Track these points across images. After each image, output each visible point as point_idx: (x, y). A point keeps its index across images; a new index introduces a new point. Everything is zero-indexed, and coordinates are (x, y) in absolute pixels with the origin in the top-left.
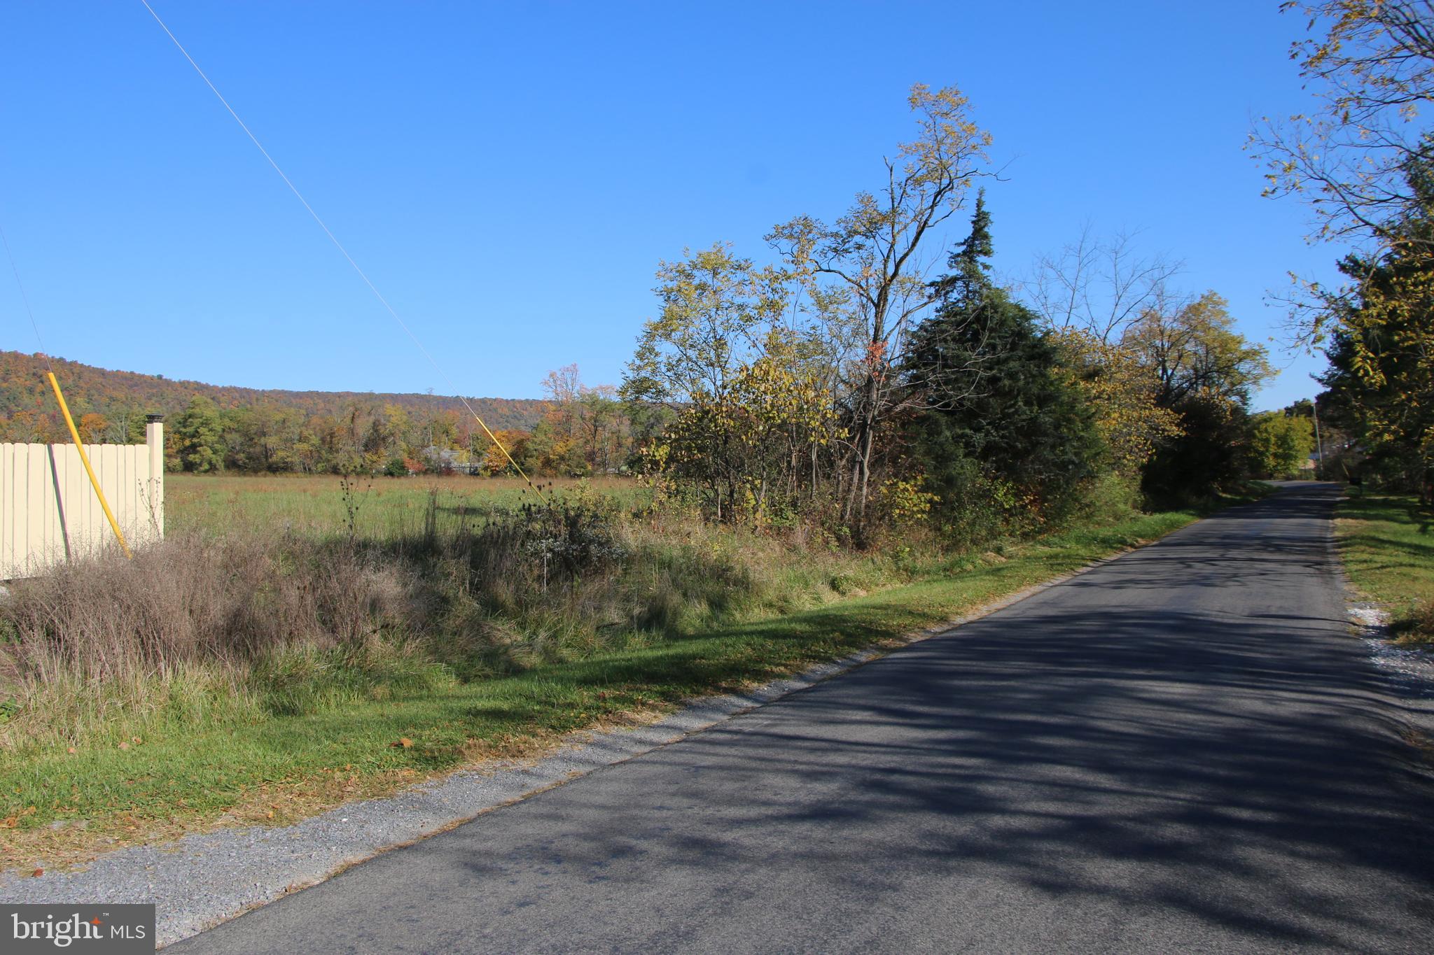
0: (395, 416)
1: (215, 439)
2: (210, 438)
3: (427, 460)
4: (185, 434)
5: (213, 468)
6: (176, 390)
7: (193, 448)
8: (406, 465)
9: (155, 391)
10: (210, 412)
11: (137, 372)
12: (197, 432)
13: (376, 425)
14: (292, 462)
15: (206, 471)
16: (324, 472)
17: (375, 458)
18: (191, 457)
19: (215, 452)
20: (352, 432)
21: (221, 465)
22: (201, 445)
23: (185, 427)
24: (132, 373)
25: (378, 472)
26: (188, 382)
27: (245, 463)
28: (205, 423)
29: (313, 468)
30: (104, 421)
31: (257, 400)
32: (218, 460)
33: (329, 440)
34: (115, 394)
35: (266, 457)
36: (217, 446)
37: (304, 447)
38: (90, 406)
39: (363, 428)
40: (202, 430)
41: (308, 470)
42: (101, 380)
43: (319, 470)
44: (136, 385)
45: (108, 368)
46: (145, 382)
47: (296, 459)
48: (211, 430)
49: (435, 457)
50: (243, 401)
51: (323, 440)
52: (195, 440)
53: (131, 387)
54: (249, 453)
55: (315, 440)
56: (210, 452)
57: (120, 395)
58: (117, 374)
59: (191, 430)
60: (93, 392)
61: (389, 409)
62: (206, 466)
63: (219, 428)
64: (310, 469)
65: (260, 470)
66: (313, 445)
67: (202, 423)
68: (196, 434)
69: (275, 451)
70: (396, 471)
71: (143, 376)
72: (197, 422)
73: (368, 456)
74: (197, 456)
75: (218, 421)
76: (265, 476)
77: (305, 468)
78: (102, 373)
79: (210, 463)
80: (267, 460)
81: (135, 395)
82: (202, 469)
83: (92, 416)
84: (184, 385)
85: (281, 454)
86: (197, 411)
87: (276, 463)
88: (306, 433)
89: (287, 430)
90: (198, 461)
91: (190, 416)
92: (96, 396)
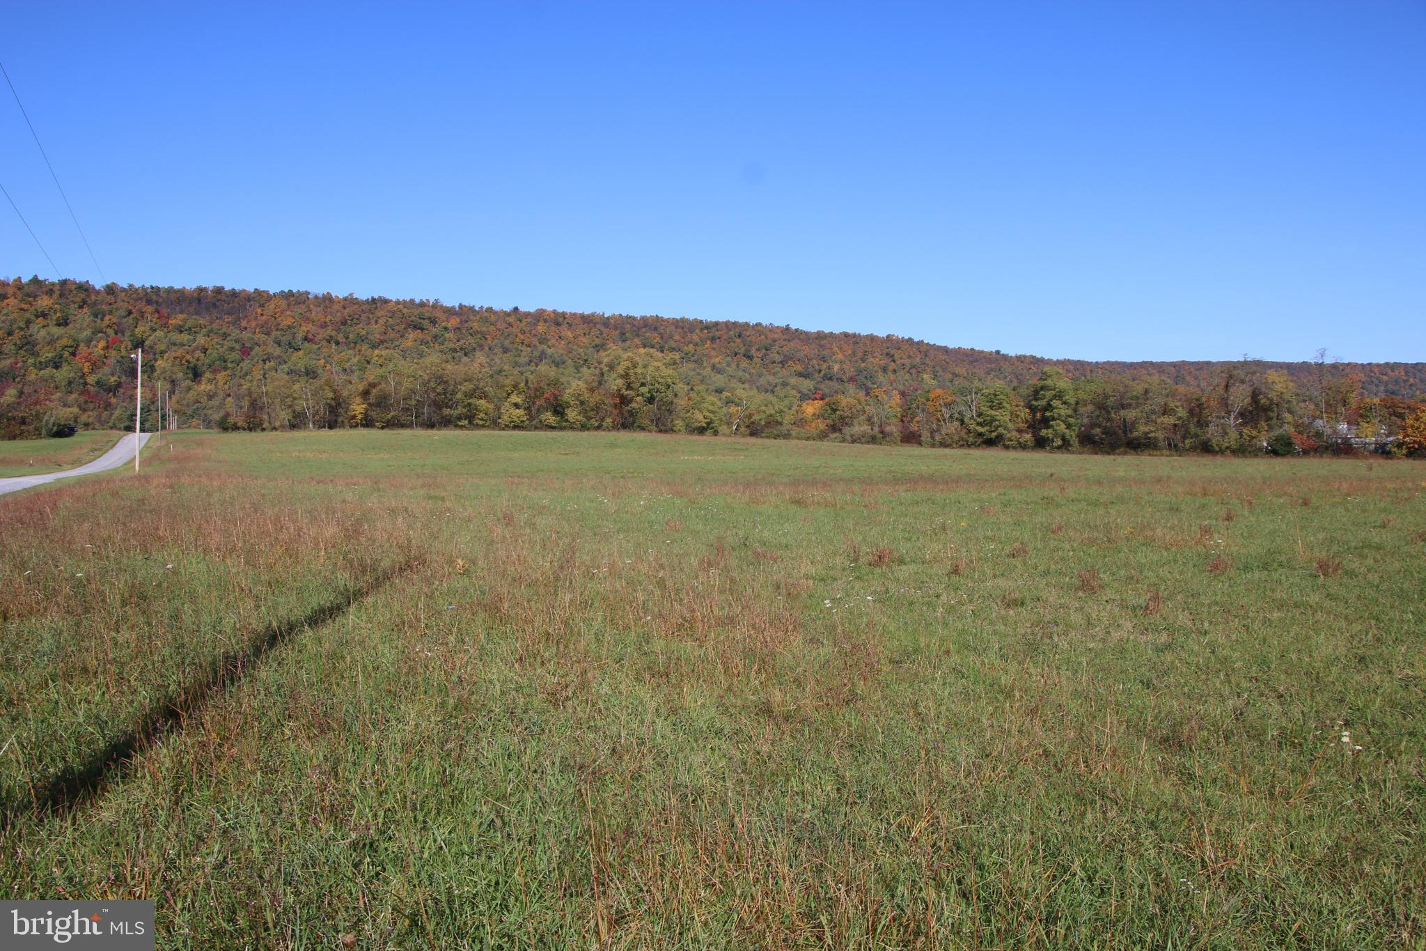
0: (1279, 385)
1: (1069, 412)
2: (1064, 411)
3: (1318, 434)
4: (1036, 407)
5: (1065, 445)
6: (1013, 364)
7: (1046, 422)
8: (1294, 441)
9: (993, 366)
10: (1063, 384)
11: (977, 349)
12: (1050, 405)
13: (1255, 395)
14: (1155, 438)
15: (1059, 448)
16: (1193, 449)
17: (1254, 433)
18: (1044, 432)
19: (1069, 426)
20: (1225, 403)
21: (1075, 441)
22: (1054, 419)
23: (1036, 400)
24: (972, 349)
25: (1260, 449)
26: (1025, 356)
27: (1101, 439)
28: (1059, 395)
29: (1180, 445)
30: (950, 395)
31: (1091, 371)
32: (1071, 435)
33: (1197, 411)
34: (958, 370)
35: (1125, 432)
36: (1071, 420)
37: (1168, 420)
38: (935, 382)
39: (1240, 396)
40: (1055, 403)
41: (1173, 448)
42: (944, 357)
43: (1187, 446)
44: (976, 361)
45: (951, 346)
46: (985, 357)
47: (1160, 435)
48: (1065, 403)
49: (1328, 431)
50: (1077, 374)
51: (1191, 412)
52: (1048, 414)
53: (972, 362)
54: (1105, 427)
55: (1182, 413)
56: (1063, 426)
57: (962, 371)
58: (959, 351)
59: (1043, 403)
60: (937, 369)
61: (1272, 376)
62: (1060, 443)
63: (1072, 401)
64: (1176, 446)
65: (1119, 447)
66: (1179, 418)
67: (1055, 396)
68: (1049, 407)
69: (1134, 424)
70: (1280, 449)
71: (982, 352)
72: (1049, 394)
73: (1246, 431)
74: (1050, 431)
75: (1072, 393)
76: (1125, 453)
77: (1170, 445)
78: (945, 350)
79: (1063, 439)
80: (1126, 435)
81: (975, 370)
82: (1055, 444)
83: (939, 391)
84: (1021, 359)
85: (1143, 428)
86: (1049, 382)
87: (1137, 438)
88: (1172, 405)
89: (1149, 402)
90: (1050, 436)
91: (1042, 388)
92: (940, 373)
